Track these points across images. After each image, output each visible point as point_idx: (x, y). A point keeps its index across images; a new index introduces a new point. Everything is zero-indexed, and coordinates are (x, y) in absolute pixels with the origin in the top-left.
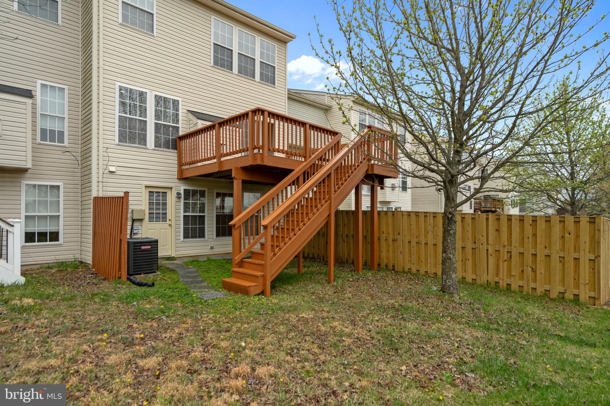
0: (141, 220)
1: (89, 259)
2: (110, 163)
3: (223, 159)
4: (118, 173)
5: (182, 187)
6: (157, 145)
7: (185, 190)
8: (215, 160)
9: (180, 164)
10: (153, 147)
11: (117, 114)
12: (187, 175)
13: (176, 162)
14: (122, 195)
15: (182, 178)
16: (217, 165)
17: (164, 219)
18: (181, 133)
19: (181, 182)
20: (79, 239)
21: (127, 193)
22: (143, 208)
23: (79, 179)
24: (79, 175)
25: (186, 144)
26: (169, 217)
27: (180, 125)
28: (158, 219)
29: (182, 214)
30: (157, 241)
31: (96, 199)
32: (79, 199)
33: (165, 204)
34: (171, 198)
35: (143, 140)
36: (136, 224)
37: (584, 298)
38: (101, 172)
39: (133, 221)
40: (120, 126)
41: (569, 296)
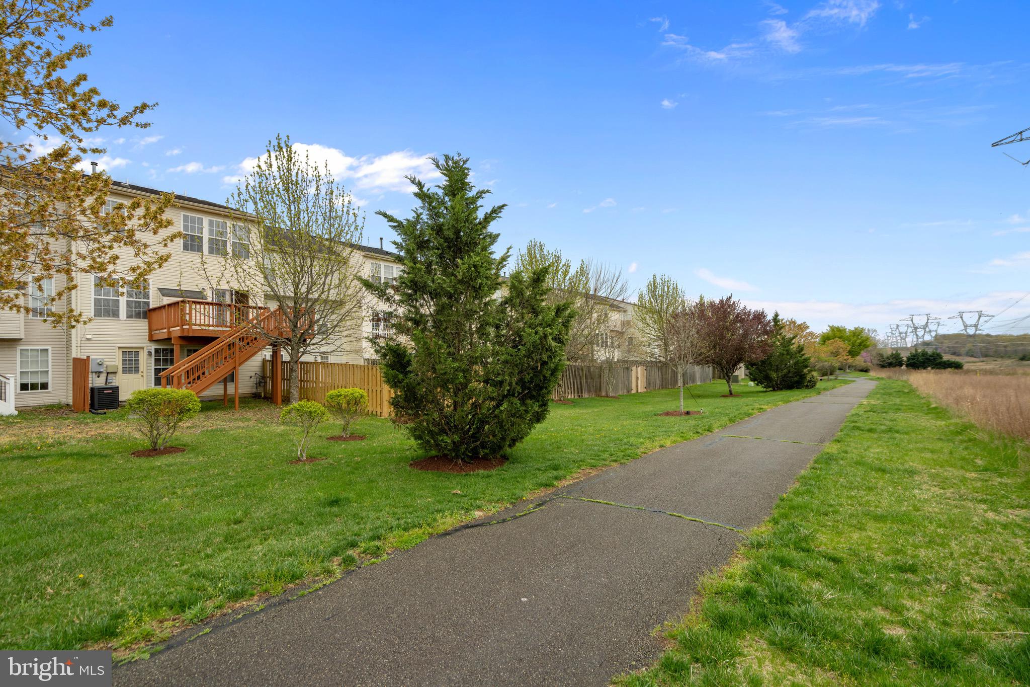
0: (115, 373)
1: (71, 402)
2: (87, 333)
3: (171, 329)
4: (94, 339)
5: (153, 347)
6: (129, 316)
7: (155, 349)
8: (178, 328)
9: (150, 330)
10: (125, 318)
11: (93, 296)
12: (155, 338)
13: (147, 328)
14: (85, 358)
15: (151, 339)
16: (179, 332)
17: (137, 370)
18: (151, 307)
19: (152, 343)
20: (65, 394)
21: (88, 357)
22: (117, 364)
23: (65, 343)
24: (65, 340)
25: (154, 315)
26: (141, 370)
27: (151, 300)
28: (131, 371)
29: (153, 367)
30: (118, 387)
31: (75, 359)
32: (65, 358)
33: (137, 360)
34: (143, 356)
35: (116, 314)
36: (110, 376)
37: (379, 413)
38: (79, 339)
39: (108, 373)
40: (95, 305)
41: (374, 413)
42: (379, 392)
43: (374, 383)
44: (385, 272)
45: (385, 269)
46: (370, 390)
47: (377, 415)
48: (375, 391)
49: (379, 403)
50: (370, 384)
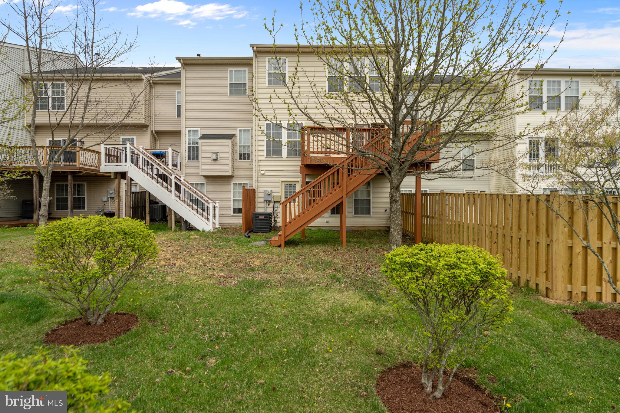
0: (279, 202)
2: (261, 169)
4: (266, 174)
6: (289, 154)
10: (286, 156)
22: (281, 195)
34: (298, 188)
35: (280, 153)
36: (276, 204)
37: (542, 288)
38: (257, 174)
39: (274, 202)
40: (267, 147)
41: (532, 285)
42: (543, 247)
43: (533, 227)
44: (548, 90)
45: (548, 86)
46: (524, 240)
47: (537, 291)
48: (533, 243)
49: (543, 268)
50: (524, 230)
